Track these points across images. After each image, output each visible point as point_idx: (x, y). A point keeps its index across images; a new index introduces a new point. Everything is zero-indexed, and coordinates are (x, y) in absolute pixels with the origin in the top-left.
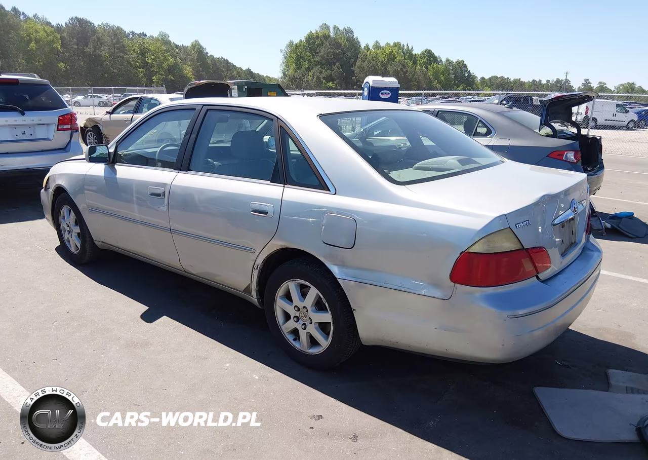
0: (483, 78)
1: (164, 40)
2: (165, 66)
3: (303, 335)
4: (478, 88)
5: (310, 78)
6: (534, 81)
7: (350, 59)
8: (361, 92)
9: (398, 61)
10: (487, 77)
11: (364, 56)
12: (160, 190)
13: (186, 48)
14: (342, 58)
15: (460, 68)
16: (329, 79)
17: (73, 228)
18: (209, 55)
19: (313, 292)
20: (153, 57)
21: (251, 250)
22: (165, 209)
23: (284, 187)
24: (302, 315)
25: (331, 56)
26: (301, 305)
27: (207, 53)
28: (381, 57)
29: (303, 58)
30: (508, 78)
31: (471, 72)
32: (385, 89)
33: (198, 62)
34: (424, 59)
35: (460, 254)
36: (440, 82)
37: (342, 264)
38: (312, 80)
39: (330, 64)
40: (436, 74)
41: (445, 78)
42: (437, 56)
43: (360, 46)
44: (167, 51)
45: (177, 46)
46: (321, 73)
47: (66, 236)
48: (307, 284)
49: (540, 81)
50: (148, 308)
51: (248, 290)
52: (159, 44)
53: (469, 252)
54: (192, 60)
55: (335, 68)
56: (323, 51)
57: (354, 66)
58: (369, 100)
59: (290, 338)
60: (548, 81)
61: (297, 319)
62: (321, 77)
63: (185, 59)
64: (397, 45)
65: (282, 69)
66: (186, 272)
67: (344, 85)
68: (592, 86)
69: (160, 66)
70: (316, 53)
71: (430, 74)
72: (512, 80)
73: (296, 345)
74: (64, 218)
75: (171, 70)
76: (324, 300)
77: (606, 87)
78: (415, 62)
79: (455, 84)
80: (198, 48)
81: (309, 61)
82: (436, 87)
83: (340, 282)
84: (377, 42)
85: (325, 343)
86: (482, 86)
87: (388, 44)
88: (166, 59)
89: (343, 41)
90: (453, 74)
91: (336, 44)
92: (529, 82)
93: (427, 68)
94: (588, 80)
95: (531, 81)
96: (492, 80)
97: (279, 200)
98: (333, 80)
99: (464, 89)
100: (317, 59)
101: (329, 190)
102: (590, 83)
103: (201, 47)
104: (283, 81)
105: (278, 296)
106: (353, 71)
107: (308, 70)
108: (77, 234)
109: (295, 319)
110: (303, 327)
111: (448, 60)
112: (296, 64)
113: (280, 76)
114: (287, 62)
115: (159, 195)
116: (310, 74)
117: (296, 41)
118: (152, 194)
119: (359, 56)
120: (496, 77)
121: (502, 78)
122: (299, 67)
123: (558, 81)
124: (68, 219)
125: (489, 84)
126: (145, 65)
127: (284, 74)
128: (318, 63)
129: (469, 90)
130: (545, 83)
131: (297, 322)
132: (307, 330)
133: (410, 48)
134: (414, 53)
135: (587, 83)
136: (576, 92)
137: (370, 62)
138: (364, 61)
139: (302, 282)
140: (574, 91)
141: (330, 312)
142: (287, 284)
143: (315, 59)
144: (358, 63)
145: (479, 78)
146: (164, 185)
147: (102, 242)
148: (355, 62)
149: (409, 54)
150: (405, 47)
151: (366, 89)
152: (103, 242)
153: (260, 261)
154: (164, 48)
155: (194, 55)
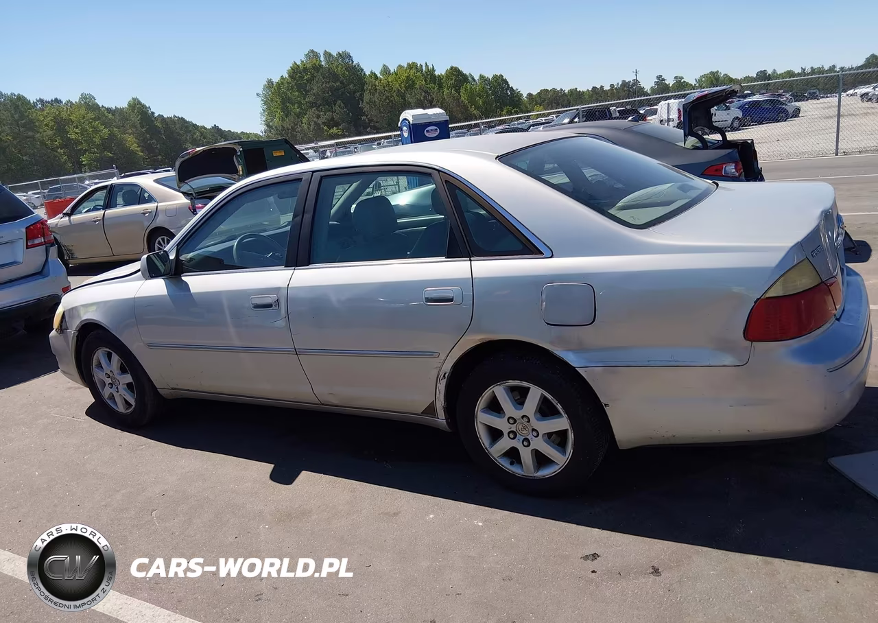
0: (530, 95)
1: (88, 104)
2: (97, 140)
3: (526, 455)
4: (527, 107)
5: (305, 126)
6: (594, 88)
7: (354, 93)
8: (399, 133)
9: (418, 87)
10: (534, 93)
11: (372, 86)
12: (270, 299)
13: (122, 110)
14: (343, 93)
15: (500, 85)
16: (332, 123)
17: (118, 377)
18: (156, 115)
19: (536, 394)
20: (77, 131)
21: (433, 355)
22: (281, 323)
23: (470, 260)
24: (520, 427)
25: (328, 93)
26: (517, 414)
27: (153, 113)
28: (396, 86)
29: (289, 100)
30: (561, 90)
31: (514, 88)
32: (430, 124)
33: (142, 127)
34: (452, 80)
35: (755, 302)
36: (477, 108)
37: (580, 349)
38: (308, 128)
39: (329, 104)
40: (471, 96)
41: (483, 103)
42: (468, 74)
43: (365, 74)
44: (95, 119)
45: (109, 110)
46: (318, 117)
47: (106, 392)
48: (525, 384)
49: (602, 87)
50: (273, 466)
51: (431, 410)
52: (83, 111)
53: (768, 298)
54: (133, 126)
55: (336, 108)
56: (315, 88)
57: (361, 102)
58: (412, 143)
59: (505, 464)
60: (612, 86)
61: (513, 435)
62: (319, 122)
63: (123, 126)
64: (412, 66)
65: (263, 119)
66: (322, 404)
67: (353, 129)
68: (668, 83)
69: (90, 141)
70: (307, 91)
71: (464, 98)
72: (566, 91)
73: (515, 470)
74: (100, 366)
75: (106, 144)
76: (554, 402)
77: (684, 82)
78: (440, 86)
79: (497, 107)
80: (139, 108)
81: (300, 103)
82: (474, 114)
83: (581, 371)
84: (384, 66)
85: (561, 459)
86: (531, 105)
87: (400, 67)
88: (96, 131)
89: (339, 71)
90: (493, 95)
91: (331, 75)
92: (588, 90)
93: (456, 90)
94: (661, 76)
95: (590, 90)
96: (542, 96)
97: (469, 278)
98: (337, 125)
99: (510, 113)
100: (310, 99)
101: (541, 253)
102: (664, 80)
103: (144, 106)
104: (268, 136)
105: (479, 409)
106: (361, 109)
107: (299, 116)
108: (126, 386)
109: (512, 436)
110: (526, 443)
111: (482, 77)
112: (283, 109)
113: (263, 130)
114: (269, 108)
115: (270, 306)
116: (304, 120)
117: (276, 79)
118: (257, 306)
119: (365, 88)
120: (546, 91)
121: (554, 90)
122: (287, 112)
123: (624, 84)
124: (107, 367)
125: (539, 101)
126: (67, 144)
127: (268, 125)
128: (312, 105)
129: (517, 113)
130: (609, 88)
131: (514, 438)
132: (531, 447)
133: (430, 67)
134: (437, 73)
135: (660, 80)
136: (648, 95)
137: (381, 93)
138: (374, 95)
139: (517, 383)
140: (646, 94)
141: (565, 416)
142: (491, 390)
143: (307, 100)
144: (367, 97)
145: (525, 95)
146: (277, 290)
147: (172, 389)
148: (362, 95)
149: (430, 75)
150: (424, 68)
151: (405, 128)
152: (175, 389)
153: (448, 367)
154: (91, 115)
155: (135, 119)
